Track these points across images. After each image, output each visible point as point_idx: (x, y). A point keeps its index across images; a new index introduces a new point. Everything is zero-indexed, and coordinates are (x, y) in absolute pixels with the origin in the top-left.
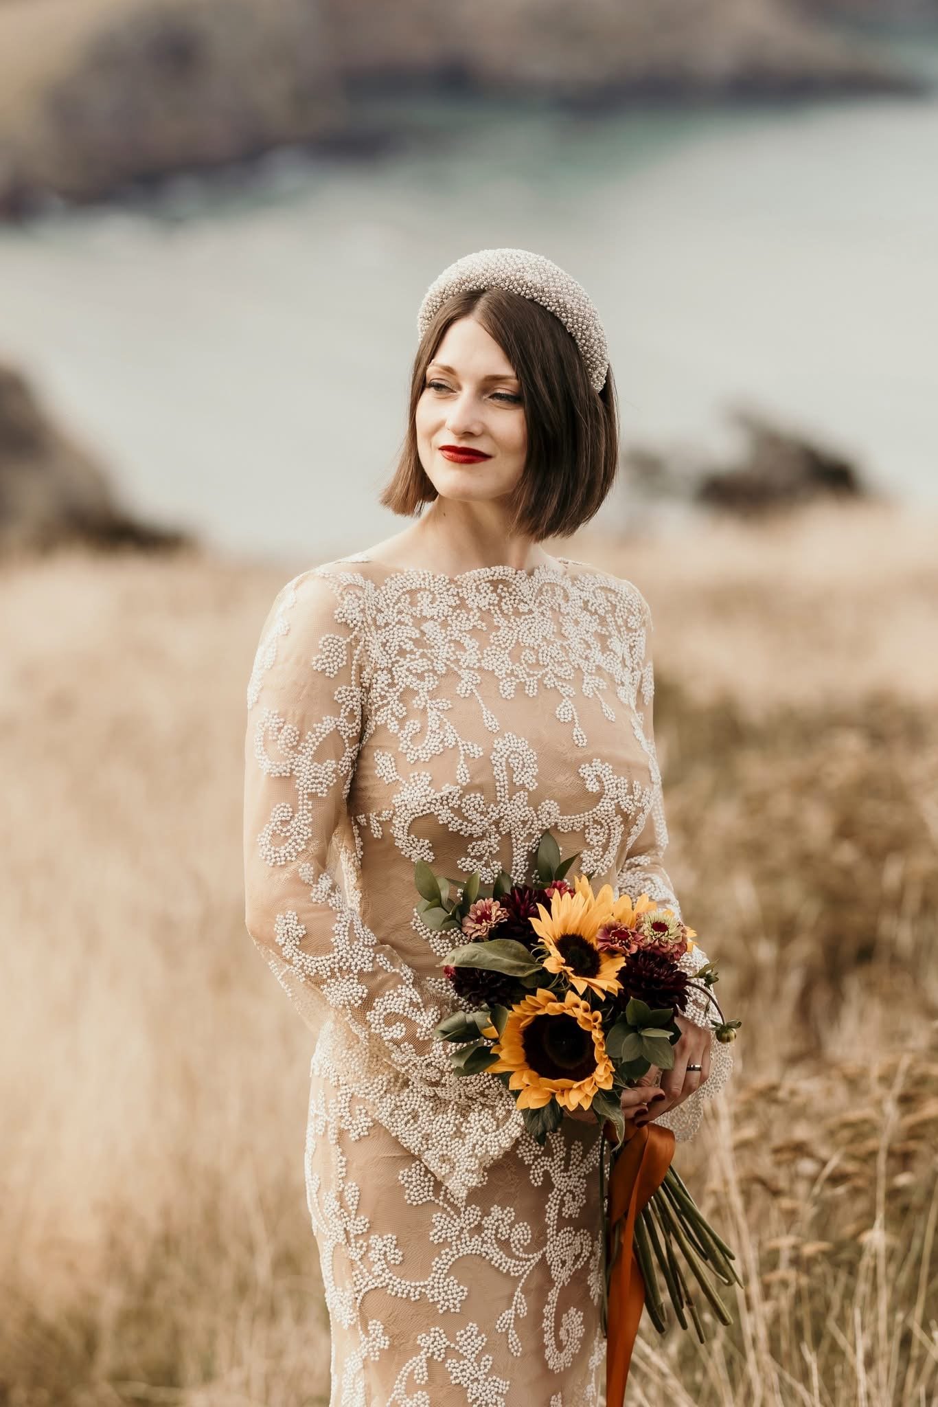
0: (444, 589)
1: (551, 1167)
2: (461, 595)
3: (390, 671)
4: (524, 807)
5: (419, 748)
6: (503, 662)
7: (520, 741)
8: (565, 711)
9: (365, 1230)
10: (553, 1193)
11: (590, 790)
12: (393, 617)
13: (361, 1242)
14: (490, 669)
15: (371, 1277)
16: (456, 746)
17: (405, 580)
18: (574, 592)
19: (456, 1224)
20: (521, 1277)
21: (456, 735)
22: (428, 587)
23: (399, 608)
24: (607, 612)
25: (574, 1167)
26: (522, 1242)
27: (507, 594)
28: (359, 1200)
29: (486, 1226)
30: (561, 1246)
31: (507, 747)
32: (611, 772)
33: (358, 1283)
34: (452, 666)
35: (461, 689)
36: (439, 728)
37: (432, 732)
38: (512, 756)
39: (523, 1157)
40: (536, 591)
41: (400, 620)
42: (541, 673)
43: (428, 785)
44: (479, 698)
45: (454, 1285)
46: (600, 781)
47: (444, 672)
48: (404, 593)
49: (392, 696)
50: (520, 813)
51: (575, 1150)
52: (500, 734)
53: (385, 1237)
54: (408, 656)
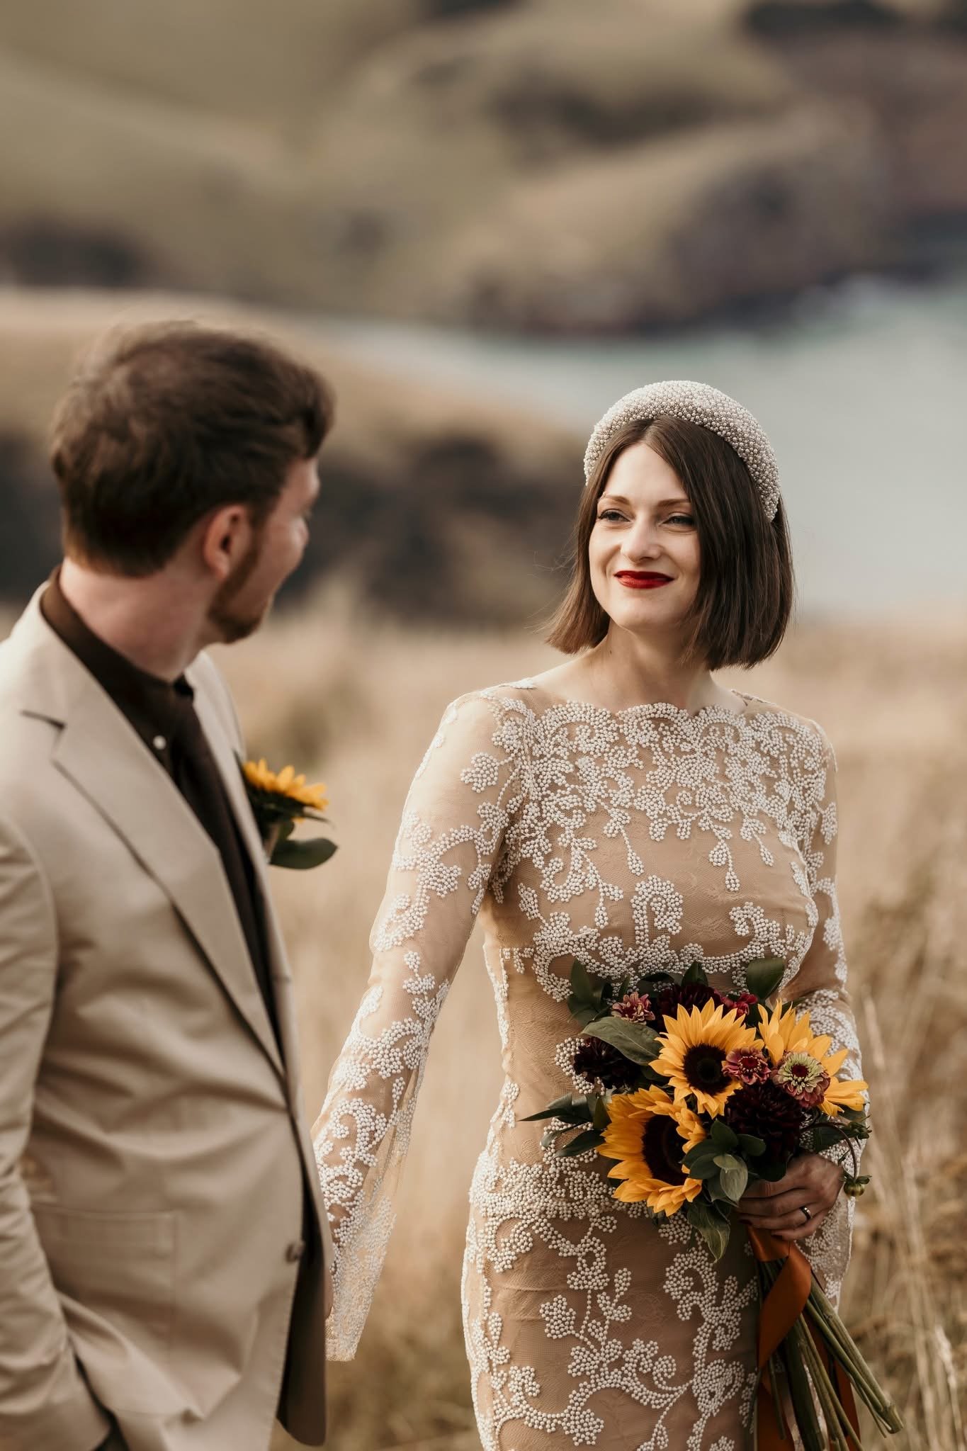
0: (604, 724)
1: (701, 1301)
2: (621, 731)
3: (540, 805)
4: (665, 950)
5: (561, 887)
6: (657, 802)
7: (664, 884)
8: (719, 854)
9: (506, 1361)
10: (703, 1327)
11: (739, 933)
12: (549, 749)
13: (502, 1372)
14: (642, 809)
15: (509, 1407)
16: (596, 888)
17: (565, 712)
18: (747, 732)
19: (595, 1358)
20: (663, 1409)
21: (598, 876)
22: (588, 721)
23: (556, 740)
24: (781, 753)
25: (728, 1301)
26: (666, 1375)
27: (669, 733)
28: (502, 1331)
29: (627, 1359)
30: (709, 1378)
31: (649, 890)
32: (762, 915)
33: (497, 1412)
34: (602, 804)
35: (609, 828)
36: (581, 868)
37: (574, 872)
38: (655, 900)
39: (670, 1292)
40: (701, 731)
41: (555, 753)
42: (696, 815)
43: (567, 926)
44: (626, 838)
45: (590, 1417)
46: (750, 924)
47: (593, 810)
48: (563, 726)
49: (540, 831)
50: (661, 955)
51: (728, 1284)
52: (643, 877)
53: (524, 1369)
54: (559, 791)
